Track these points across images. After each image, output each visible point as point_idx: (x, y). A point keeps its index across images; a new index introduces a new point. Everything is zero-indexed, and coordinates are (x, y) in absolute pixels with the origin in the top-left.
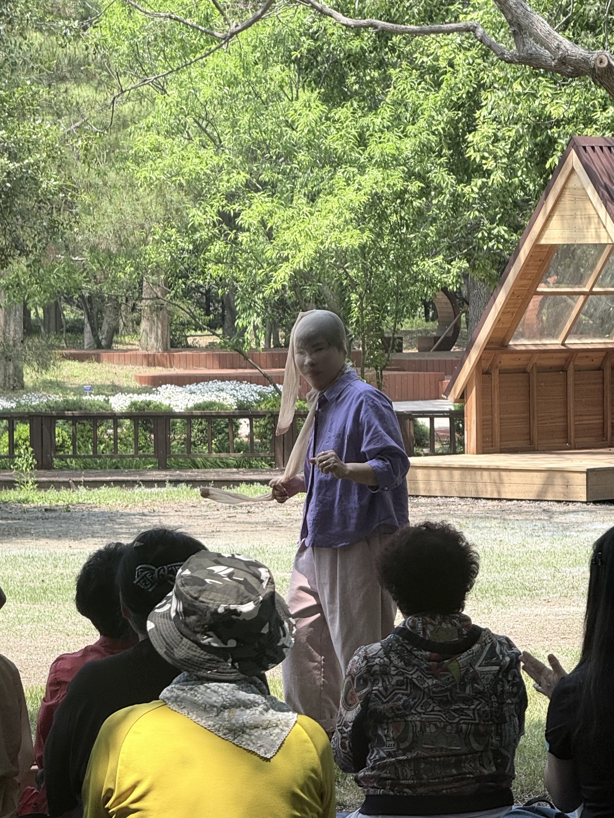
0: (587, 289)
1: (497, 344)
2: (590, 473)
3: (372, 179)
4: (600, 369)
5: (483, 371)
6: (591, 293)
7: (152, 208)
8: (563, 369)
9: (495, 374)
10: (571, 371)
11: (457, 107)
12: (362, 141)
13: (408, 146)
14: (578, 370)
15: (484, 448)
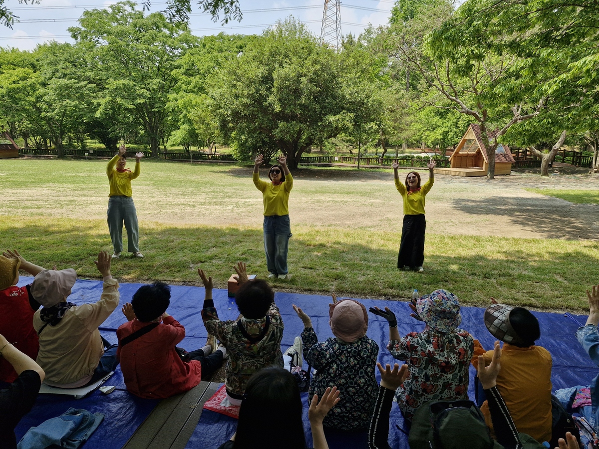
1: (457, 153)
2: (467, 172)
4: (473, 156)
6: (472, 146)
9: (456, 157)
10: (468, 157)
15: (453, 168)
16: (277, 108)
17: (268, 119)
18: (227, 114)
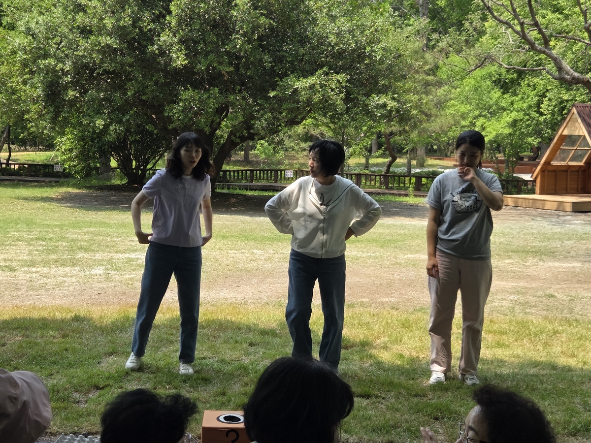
0: (575, 148)
1: (547, 163)
2: (574, 203)
3: (514, 115)
4: (578, 171)
5: (542, 171)
6: (577, 149)
7: (451, 121)
8: (567, 171)
9: (546, 172)
10: (569, 172)
11: (540, 96)
12: (512, 104)
13: (525, 106)
14: (571, 171)
15: (542, 193)
16: (179, 60)
17: (156, 83)
18: (62, 70)
